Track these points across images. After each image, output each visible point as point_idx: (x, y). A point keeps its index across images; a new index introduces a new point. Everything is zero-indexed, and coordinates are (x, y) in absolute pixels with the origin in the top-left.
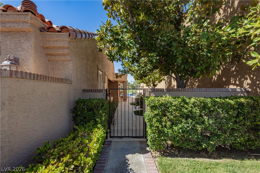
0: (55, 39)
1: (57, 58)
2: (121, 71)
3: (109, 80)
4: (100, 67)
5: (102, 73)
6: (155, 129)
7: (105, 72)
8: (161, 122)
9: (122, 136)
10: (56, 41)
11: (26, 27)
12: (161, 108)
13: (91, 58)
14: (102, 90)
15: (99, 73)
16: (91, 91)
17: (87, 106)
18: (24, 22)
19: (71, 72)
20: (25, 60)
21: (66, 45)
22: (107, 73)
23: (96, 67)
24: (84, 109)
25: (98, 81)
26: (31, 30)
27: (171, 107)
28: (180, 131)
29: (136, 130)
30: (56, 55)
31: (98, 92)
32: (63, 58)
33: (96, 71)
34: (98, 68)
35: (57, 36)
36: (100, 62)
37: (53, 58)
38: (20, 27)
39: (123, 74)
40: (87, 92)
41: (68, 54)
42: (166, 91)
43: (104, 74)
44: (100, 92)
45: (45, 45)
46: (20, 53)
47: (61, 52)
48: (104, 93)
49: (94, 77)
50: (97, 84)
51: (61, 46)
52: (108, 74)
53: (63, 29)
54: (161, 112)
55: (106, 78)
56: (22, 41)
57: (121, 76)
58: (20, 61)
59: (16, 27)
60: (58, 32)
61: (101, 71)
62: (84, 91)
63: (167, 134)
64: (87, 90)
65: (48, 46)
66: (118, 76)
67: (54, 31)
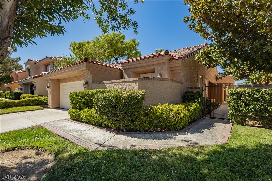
0: (175, 63)
1: (175, 72)
2: (221, 74)
3: (210, 83)
4: (199, 72)
5: (202, 77)
6: (233, 108)
7: (205, 76)
8: (237, 104)
9: (214, 117)
10: (176, 64)
11: (165, 61)
12: (237, 95)
13: (193, 68)
14: (200, 87)
15: (199, 77)
16: (193, 88)
17: (191, 94)
18: (164, 59)
19: (182, 78)
20: (164, 74)
21: (180, 65)
22: (207, 77)
23: (197, 73)
24: (189, 96)
25: (198, 83)
26: (167, 61)
27: (245, 94)
28: (253, 110)
29: (225, 114)
30: (175, 70)
31: (197, 88)
32: (178, 71)
33: (197, 76)
34: (198, 73)
35: (176, 62)
36: (200, 68)
37: (174, 72)
38: (163, 61)
39: (224, 75)
40: (190, 88)
41: (181, 69)
42: (253, 86)
43: (204, 78)
44: (198, 88)
45: (171, 67)
46: (162, 72)
47: (178, 69)
48: (201, 89)
49: (195, 80)
50: (197, 85)
51: (178, 66)
52: (209, 77)
53: (179, 58)
54: (237, 97)
55: (206, 81)
56: (163, 66)
57: (221, 78)
58: (162, 75)
59: (162, 61)
60: (177, 59)
61: (200, 75)
62: (188, 88)
63: (241, 111)
64: (190, 87)
65: (172, 67)
66: (218, 78)
67: (175, 59)
